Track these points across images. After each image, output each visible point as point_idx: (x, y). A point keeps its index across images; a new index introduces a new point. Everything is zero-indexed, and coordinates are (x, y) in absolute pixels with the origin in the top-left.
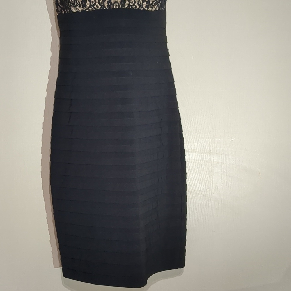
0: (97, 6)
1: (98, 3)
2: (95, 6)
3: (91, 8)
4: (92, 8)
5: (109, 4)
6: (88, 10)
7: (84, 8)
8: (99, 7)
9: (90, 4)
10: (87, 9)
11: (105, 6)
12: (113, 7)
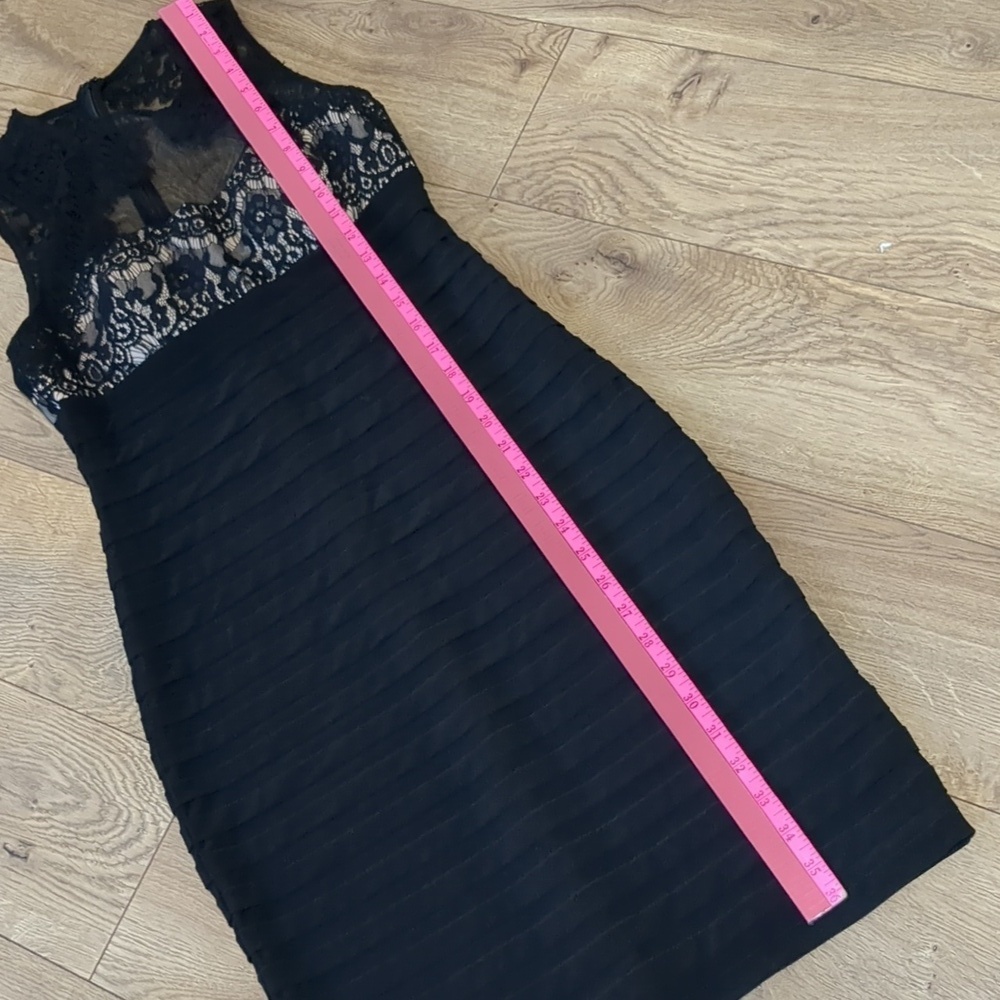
0: (199, 311)
1: (198, 302)
2: (194, 313)
3: (183, 324)
5: (226, 291)
6: (176, 333)
7: (164, 330)
8: (205, 309)
9: (178, 314)
10: (172, 331)
11: (221, 299)
12: (241, 290)
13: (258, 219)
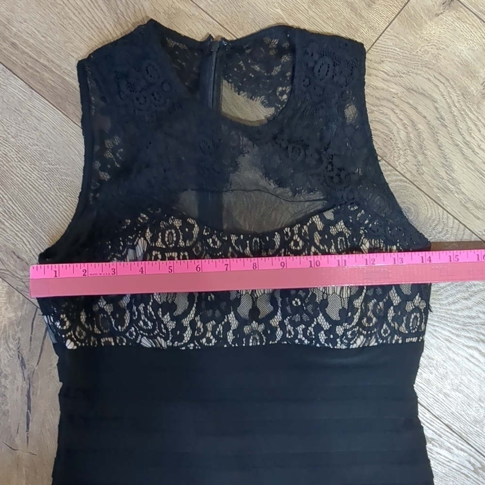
0: (209, 340)
1: (212, 332)
2: (204, 340)
3: (192, 345)
4: (196, 343)
5: (236, 336)
6: (183, 348)
7: (176, 343)
8: (214, 341)
9: (193, 334)
10: (182, 346)
11: (229, 340)
12: (248, 342)
13: (294, 302)
